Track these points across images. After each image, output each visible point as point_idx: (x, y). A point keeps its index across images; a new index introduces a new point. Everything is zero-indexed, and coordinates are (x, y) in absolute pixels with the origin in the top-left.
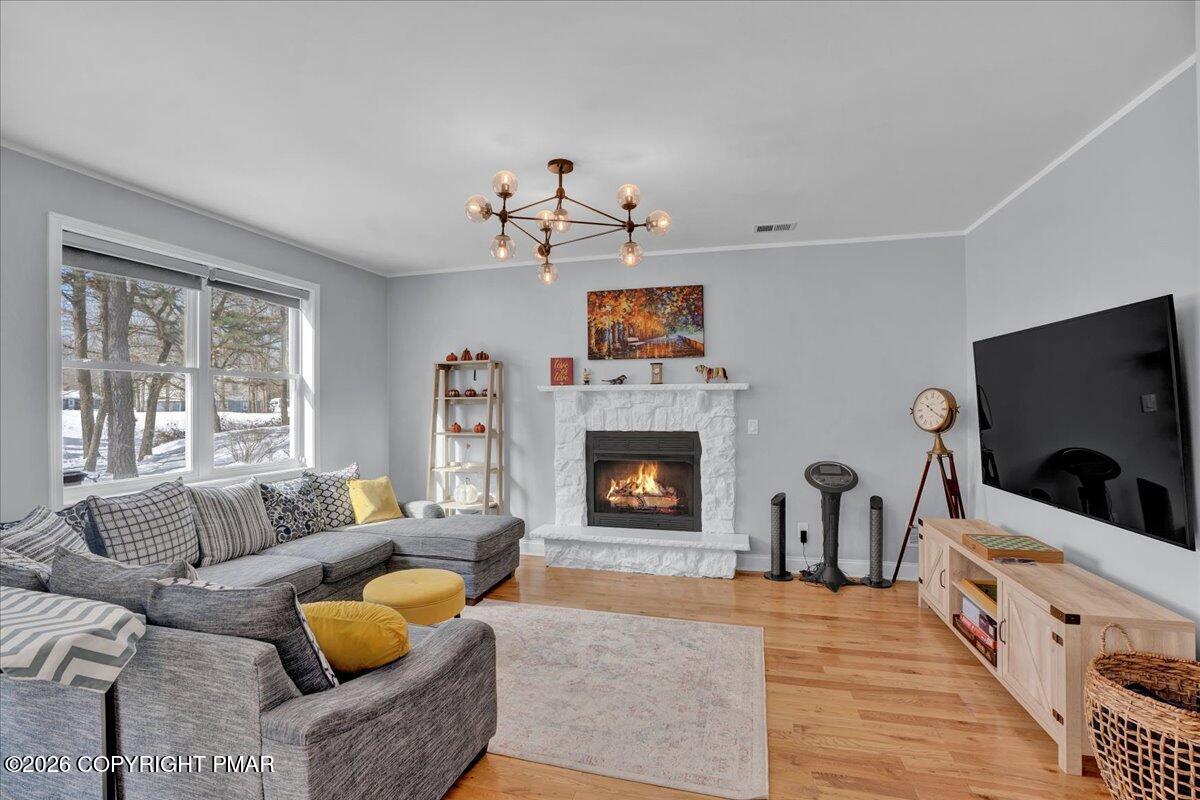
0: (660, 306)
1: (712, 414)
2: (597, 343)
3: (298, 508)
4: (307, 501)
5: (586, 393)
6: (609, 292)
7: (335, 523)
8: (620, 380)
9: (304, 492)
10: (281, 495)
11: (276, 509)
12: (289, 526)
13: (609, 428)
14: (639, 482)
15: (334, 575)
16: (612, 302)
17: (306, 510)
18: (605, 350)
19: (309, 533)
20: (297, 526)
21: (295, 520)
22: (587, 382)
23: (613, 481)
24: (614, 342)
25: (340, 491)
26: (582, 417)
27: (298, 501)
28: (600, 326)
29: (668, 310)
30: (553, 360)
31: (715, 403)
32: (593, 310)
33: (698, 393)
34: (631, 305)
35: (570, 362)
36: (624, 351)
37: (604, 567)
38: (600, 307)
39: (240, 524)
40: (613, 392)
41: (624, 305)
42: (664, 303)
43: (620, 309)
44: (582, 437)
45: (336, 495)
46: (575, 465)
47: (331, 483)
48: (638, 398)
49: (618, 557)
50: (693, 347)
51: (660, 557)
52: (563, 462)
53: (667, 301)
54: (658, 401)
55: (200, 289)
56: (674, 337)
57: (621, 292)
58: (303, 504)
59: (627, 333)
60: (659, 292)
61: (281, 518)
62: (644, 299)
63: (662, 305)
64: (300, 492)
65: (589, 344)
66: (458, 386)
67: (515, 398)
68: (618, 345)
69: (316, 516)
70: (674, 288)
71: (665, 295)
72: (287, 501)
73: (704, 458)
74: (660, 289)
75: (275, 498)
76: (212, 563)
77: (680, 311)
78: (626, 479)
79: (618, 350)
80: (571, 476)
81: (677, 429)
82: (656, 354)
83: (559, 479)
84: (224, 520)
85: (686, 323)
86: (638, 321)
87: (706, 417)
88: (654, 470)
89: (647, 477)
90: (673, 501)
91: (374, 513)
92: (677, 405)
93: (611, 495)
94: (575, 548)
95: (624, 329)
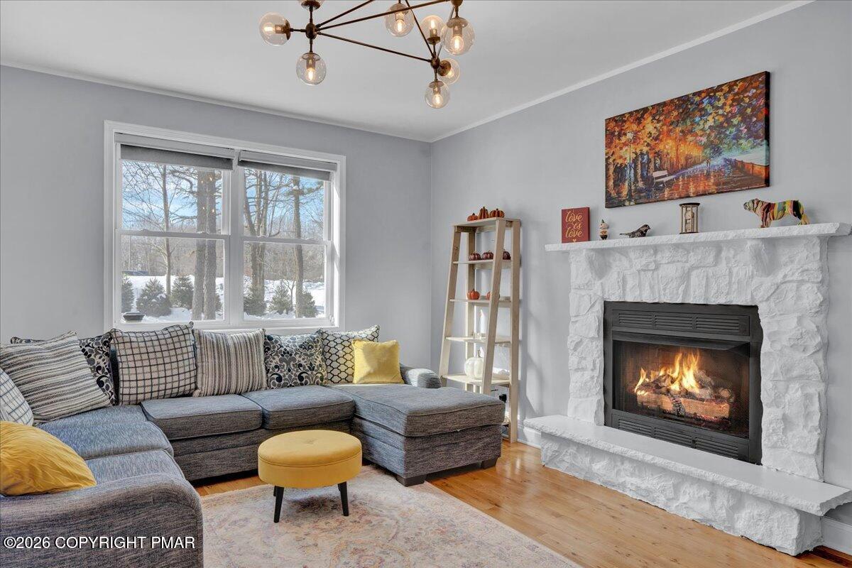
0: (697, 119)
1: (779, 278)
2: (615, 185)
3: (294, 360)
4: (306, 355)
5: (602, 252)
6: (631, 113)
7: (336, 379)
8: (643, 232)
9: (306, 346)
10: (281, 346)
11: (274, 359)
12: (282, 375)
13: (630, 299)
14: (675, 375)
15: (271, 422)
16: (634, 127)
17: (302, 362)
18: (625, 192)
19: (302, 384)
20: (290, 376)
21: (289, 370)
22: (604, 237)
23: (643, 371)
24: (636, 180)
25: (347, 350)
26: (598, 283)
27: (296, 354)
28: (620, 161)
29: (711, 122)
30: (564, 212)
31: (784, 259)
32: (611, 142)
33: (749, 243)
34: (658, 125)
35: (586, 213)
36: (649, 192)
37: (606, 483)
38: (619, 136)
39: (230, 365)
40: (635, 248)
41: (650, 126)
42: (704, 114)
43: (643, 135)
44: (599, 308)
45: (341, 353)
46: (590, 345)
47: (339, 341)
48: (664, 257)
49: (622, 473)
50: (747, 174)
51: (676, 488)
52: (576, 339)
53: (709, 109)
54: (693, 259)
55: (231, 168)
56: (718, 162)
57: (645, 110)
58: (300, 357)
59: (652, 166)
60: (697, 99)
61: (276, 367)
62: (675, 113)
63: (701, 116)
64: (301, 346)
65: (607, 187)
66: (482, 249)
67: (534, 261)
68: (641, 184)
69: (312, 368)
70: (720, 88)
71: (706, 101)
72: (286, 352)
73: (766, 347)
74: (698, 94)
75: (276, 349)
76: (200, 395)
77: (728, 120)
78: (658, 370)
79: (639, 191)
80: (585, 359)
81: (722, 300)
82: (692, 190)
83: (573, 360)
84: (217, 361)
85: (737, 137)
86: (668, 146)
87: (768, 282)
88: (694, 362)
89: (685, 370)
90: (723, 410)
91: (369, 375)
92: (723, 266)
93: (640, 389)
94: (572, 450)
95: (649, 161)
